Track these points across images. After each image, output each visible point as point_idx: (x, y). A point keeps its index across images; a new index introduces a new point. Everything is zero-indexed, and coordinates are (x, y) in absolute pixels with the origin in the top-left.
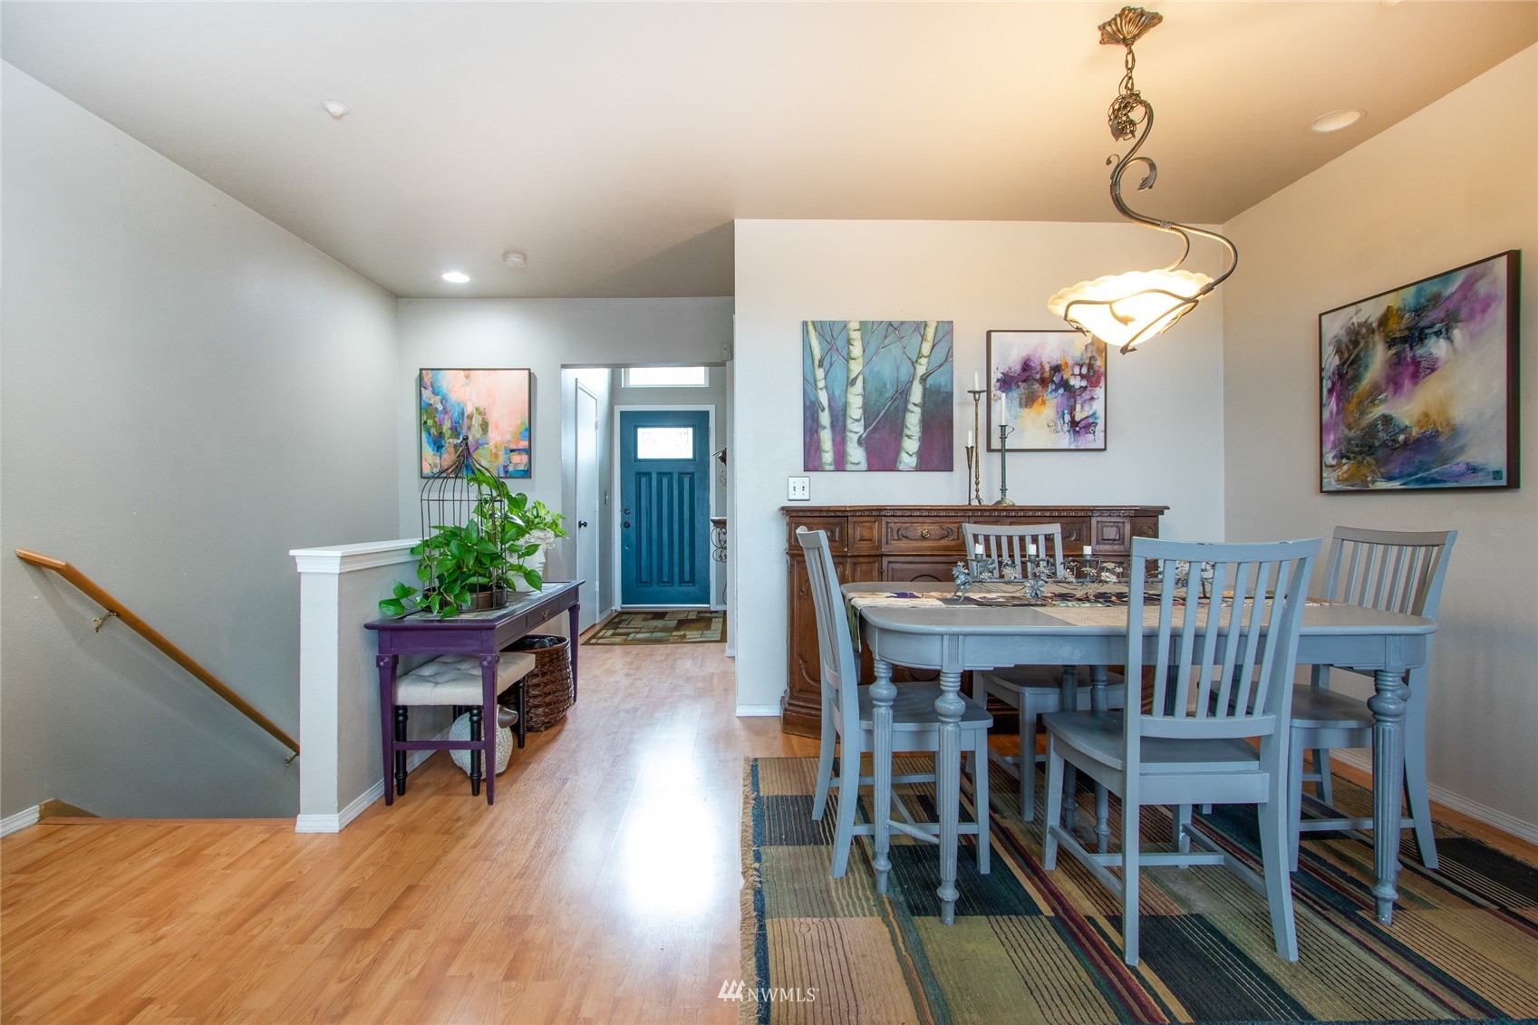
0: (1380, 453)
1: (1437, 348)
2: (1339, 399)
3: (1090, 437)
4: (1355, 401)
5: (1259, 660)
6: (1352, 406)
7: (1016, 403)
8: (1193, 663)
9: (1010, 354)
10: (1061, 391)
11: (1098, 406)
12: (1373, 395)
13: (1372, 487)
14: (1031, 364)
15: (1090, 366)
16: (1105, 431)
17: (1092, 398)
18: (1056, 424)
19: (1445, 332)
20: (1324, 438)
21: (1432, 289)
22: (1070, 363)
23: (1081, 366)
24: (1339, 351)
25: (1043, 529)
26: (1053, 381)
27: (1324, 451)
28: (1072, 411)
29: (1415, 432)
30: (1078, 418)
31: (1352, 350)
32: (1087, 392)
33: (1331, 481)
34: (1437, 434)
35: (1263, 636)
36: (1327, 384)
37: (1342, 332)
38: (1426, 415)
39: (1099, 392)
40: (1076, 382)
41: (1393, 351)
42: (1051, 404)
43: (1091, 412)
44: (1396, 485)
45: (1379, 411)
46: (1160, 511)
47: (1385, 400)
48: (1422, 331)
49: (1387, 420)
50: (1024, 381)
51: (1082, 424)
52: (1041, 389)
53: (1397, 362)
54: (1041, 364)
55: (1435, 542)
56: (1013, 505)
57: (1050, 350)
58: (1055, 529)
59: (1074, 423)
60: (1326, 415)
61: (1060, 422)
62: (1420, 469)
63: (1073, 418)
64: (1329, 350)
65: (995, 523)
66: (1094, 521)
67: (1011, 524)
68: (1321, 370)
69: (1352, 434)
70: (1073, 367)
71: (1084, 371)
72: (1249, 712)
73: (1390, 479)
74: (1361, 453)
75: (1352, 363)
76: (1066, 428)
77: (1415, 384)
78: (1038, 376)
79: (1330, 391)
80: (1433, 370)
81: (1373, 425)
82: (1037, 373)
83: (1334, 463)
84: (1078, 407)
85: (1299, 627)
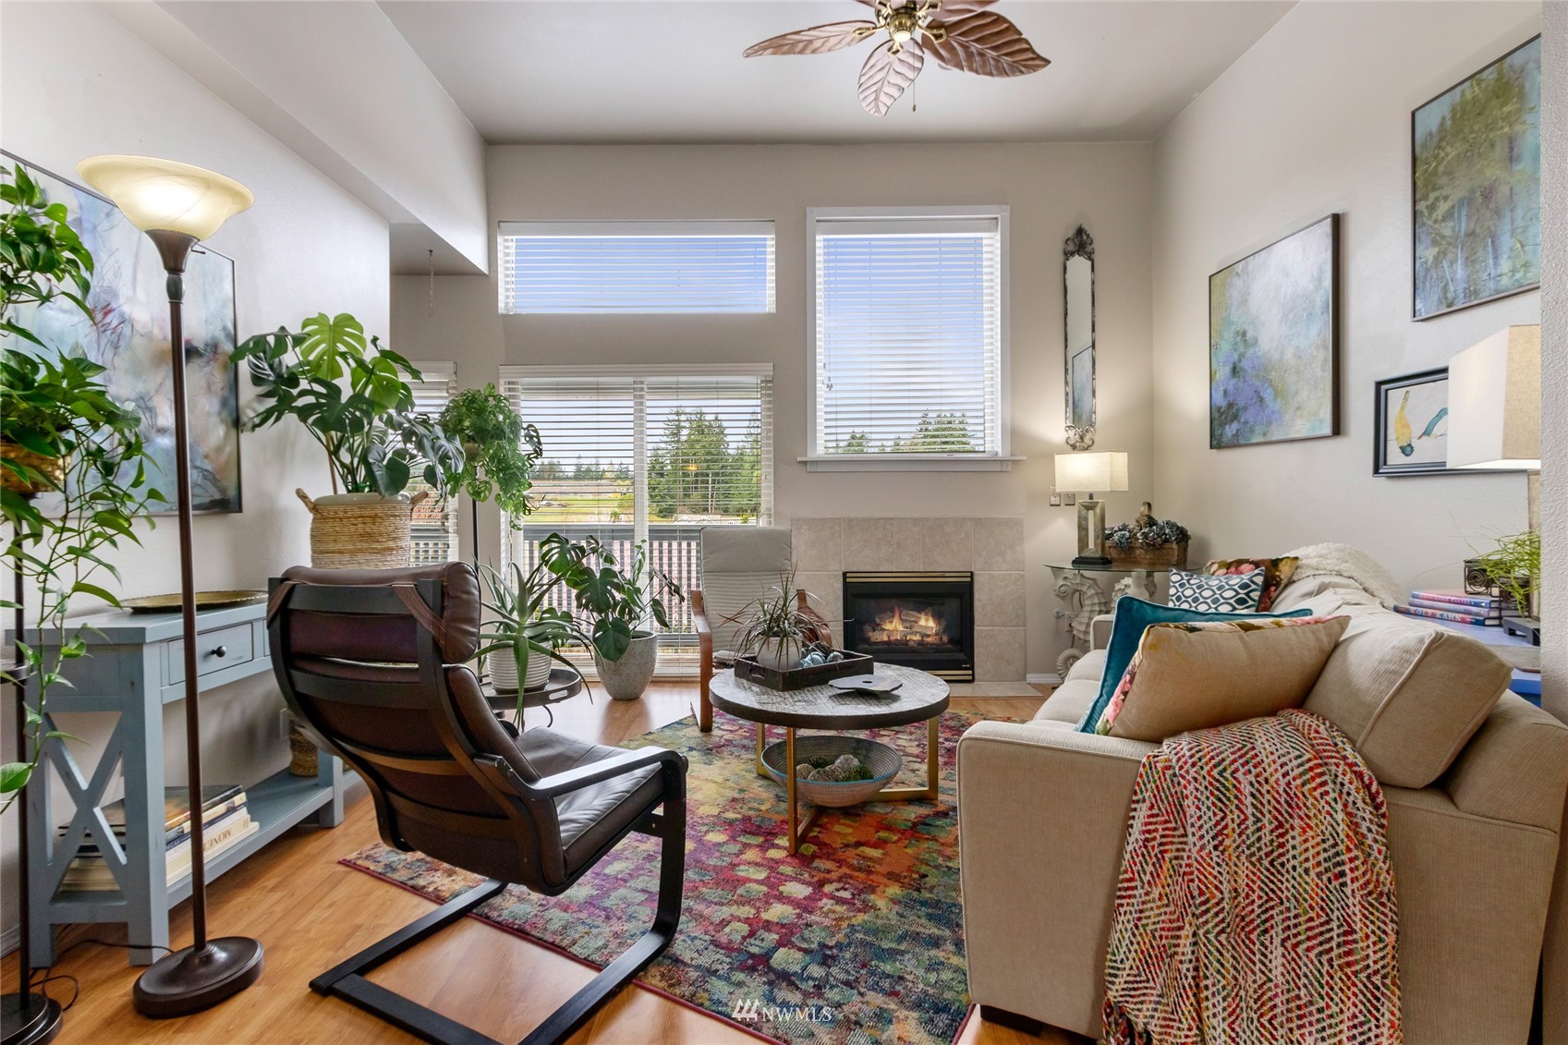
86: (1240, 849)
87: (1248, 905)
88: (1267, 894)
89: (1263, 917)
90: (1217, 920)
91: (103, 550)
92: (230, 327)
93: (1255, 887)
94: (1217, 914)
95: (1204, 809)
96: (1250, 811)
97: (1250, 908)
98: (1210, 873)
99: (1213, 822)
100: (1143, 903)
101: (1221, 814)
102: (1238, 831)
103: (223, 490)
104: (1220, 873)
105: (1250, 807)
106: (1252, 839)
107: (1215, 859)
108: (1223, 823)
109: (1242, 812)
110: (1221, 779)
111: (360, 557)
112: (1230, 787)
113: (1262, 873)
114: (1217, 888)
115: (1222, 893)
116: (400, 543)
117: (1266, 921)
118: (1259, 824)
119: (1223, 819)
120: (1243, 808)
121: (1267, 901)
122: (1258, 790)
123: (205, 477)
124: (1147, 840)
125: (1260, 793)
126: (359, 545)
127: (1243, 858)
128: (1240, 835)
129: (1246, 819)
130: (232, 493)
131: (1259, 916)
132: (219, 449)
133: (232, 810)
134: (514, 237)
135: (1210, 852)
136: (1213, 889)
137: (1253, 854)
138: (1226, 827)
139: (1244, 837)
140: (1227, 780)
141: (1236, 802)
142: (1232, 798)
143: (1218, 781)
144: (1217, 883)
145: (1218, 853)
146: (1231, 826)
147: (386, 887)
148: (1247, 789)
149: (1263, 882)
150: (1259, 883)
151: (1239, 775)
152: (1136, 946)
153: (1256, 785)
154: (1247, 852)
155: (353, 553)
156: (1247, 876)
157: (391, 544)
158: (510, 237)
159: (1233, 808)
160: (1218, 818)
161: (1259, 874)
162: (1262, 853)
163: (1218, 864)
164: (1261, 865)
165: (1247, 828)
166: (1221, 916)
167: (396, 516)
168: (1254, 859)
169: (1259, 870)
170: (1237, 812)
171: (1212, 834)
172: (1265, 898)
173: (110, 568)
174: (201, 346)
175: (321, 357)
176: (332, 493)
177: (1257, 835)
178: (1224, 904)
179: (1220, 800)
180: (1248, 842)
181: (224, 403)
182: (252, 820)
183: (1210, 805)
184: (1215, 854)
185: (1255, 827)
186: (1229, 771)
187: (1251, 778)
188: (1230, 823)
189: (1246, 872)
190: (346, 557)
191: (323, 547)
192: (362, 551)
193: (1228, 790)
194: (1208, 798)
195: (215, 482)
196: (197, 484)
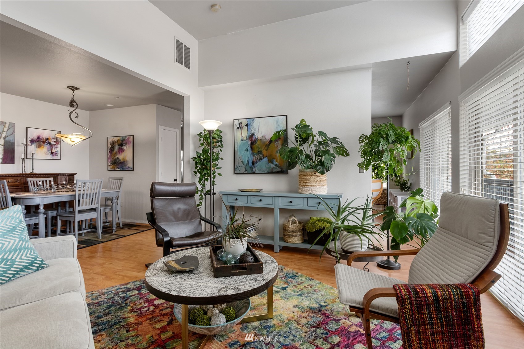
0: (117, 164)
1: (124, 147)
2: (111, 153)
3: (56, 156)
4: (113, 154)
5: (95, 197)
6: (113, 155)
7: (35, 147)
8: (86, 198)
9: (33, 134)
10: (49, 145)
11: (59, 149)
12: (116, 154)
13: (116, 170)
14: (40, 137)
15: (57, 139)
16: (61, 155)
17: (57, 147)
18: (47, 153)
19: (125, 145)
20: (109, 160)
21: (124, 138)
22: (51, 138)
23: (54, 139)
24: (111, 145)
25: (48, 179)
26: (46, 142)
27: (109, 163)
28: (51, 150)
29: (122, 161)
30: (53, 152)
31: (113, 144)
32: (56, 146)
33: (110, 169)
34: (125, 161)
35: (96, 193)
36: (109, 150)
37: (111, 141)
38: (123, 158)
39: (59, 146)
40: (53, 143)
41: (119, 147)
42: (46, 147)
43: (57, 151)
44: (119, 169)
45: (117, 157)
46: (75, 174)
47: (118, 155)
48: (123, 144)
49: (118, 158)
50: (38, 141)
51: (54, 153)
52: (43, 144)
53: (119, 149)
54: (43, 138)
55: (121, 179)
56: (36, 173)
57: (45, 134)
58: (52, 179)
59: (52, 153)
60: (109, 156)
61: (48, 152)
62: (122, 167)
63: (52, 152)
64: (109, 144)
65: (32, 178)
66: (59, 177)
67: (36, 178)
68: (108, 147)
69: (113, 160)
70: (52, 139)
71: (55, 140)
72: (94, 204)
73: (118, 168)
74: (114, 164)
75: (113, 147)
76: (50, 154)
77: (122, 153)
78: (42, 141)
79: (109, 152)
80: (124, 151)
81: (116, 159)
82: (42, 140)
83: (110, 165)
84: (53, 149)
85: (101, 192)
103: (281, 169)
123: (276, 166)
130: (285, 169)
195: (279, 167)
196: (273, 168)
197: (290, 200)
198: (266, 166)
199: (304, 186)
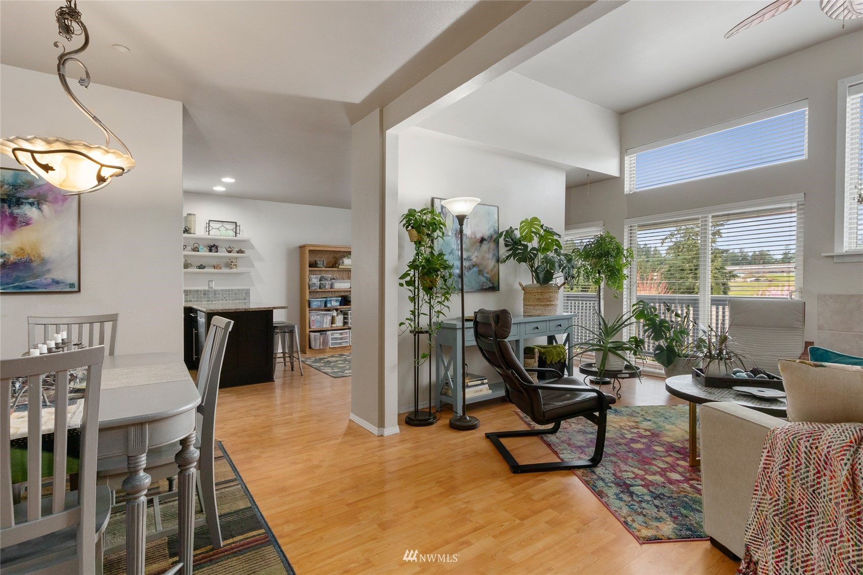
1: (31, 212)
19: (37, 205)
29: (13, 258)
48: (18, 199)
62: (16, 281)
80: (27, 224)
86: (796, 479)
87: (800, 510)
88: (811, 508)
89: (809, 519)
90: (774, 508)
91: (446, 303)
92: (497, 229)
93: (804, 502)
94: (775, 506)
95: (780, 454)
96: (803, 461)
97: (801, 512)
98: (775, 485)
99: (782, 461)
100: (761, 499)
101: (787, 458)
102: (795, 469)
103: (493, 284)
104: (779, 486)
105: (803, 458)
106: (804, 476)
107: (778, 479)
108: (787, 463)
109: (800, 461)
110: (792, 442)
111: (537, 308)
112: (795, 446)
113: (808, 495)
114: (777, 493)
115: (779, 496)
116: (552, 303)
117: (810, 521)
118: (808, 469)
119: (787, 461)
120: (800, 458)
121: (811, 511)
122: (809, 451)
123: (487, 280)
124: (765, 468)
125: (810, 453)
126: (536, 303)
127: (798, 484)
128: (796, 472)
129: (801, 464)
130: (496, 284)
131: (806, 518)
132: (492, 270)
133: (483, 384)
134: (635, 155)
135: (777, 476)
136: (775, 493)
137: (804, 484)
138: (788, 465)
139: (799, 473)
140: (795, 442)
141: (796, 454)
142: (794, 452)
143: (790, 442)
144: (777, 491)
145: (780, 476)
146: (791, 465)
147: (522, 421)
148: (803, 449)
149: (809, 500)
150: (806, 500)
151: (801, 442)
152: (756, 519)
153: (809, 448)
154: (800, 482)
155: (534, 306)
156: (800, 494)
157: (548, 303)
158: (633, 155)
159: (794, 457)
160: (784, 460)
161: (806, 495)
162: (809, 485)
163: (779, 482)
164: (808, 491)
165: (801, 469)
166: (777, 507)
167: (550, 292)
168: (804, 486)
169: (807, 493)
170: (796, 459)
171: (780, 466)
172: (810, 509)
173: (448, 307)
174: (486, 237)
175: (527, 233)
176: (532, 283)
177: (806, 474)
178: (780, 502)
179: (788, 451)
180: (801, 477)
181: (494, 255)
182: (490, 389)
183: (783, 453)
184: (779, 476)
185: (806, 470)
186: (797, 438)
187: (808, 444)
188: (791, 464)
189: (799, 492)
190: (532, 307)
191: (527, 303)
192: (537, 305)
193: (793, 447)
194: (783, 449)
195: (490, 281)
196: (484, 282)
197: (535, 325)
198: (475, 280)
199: (548, 305)
